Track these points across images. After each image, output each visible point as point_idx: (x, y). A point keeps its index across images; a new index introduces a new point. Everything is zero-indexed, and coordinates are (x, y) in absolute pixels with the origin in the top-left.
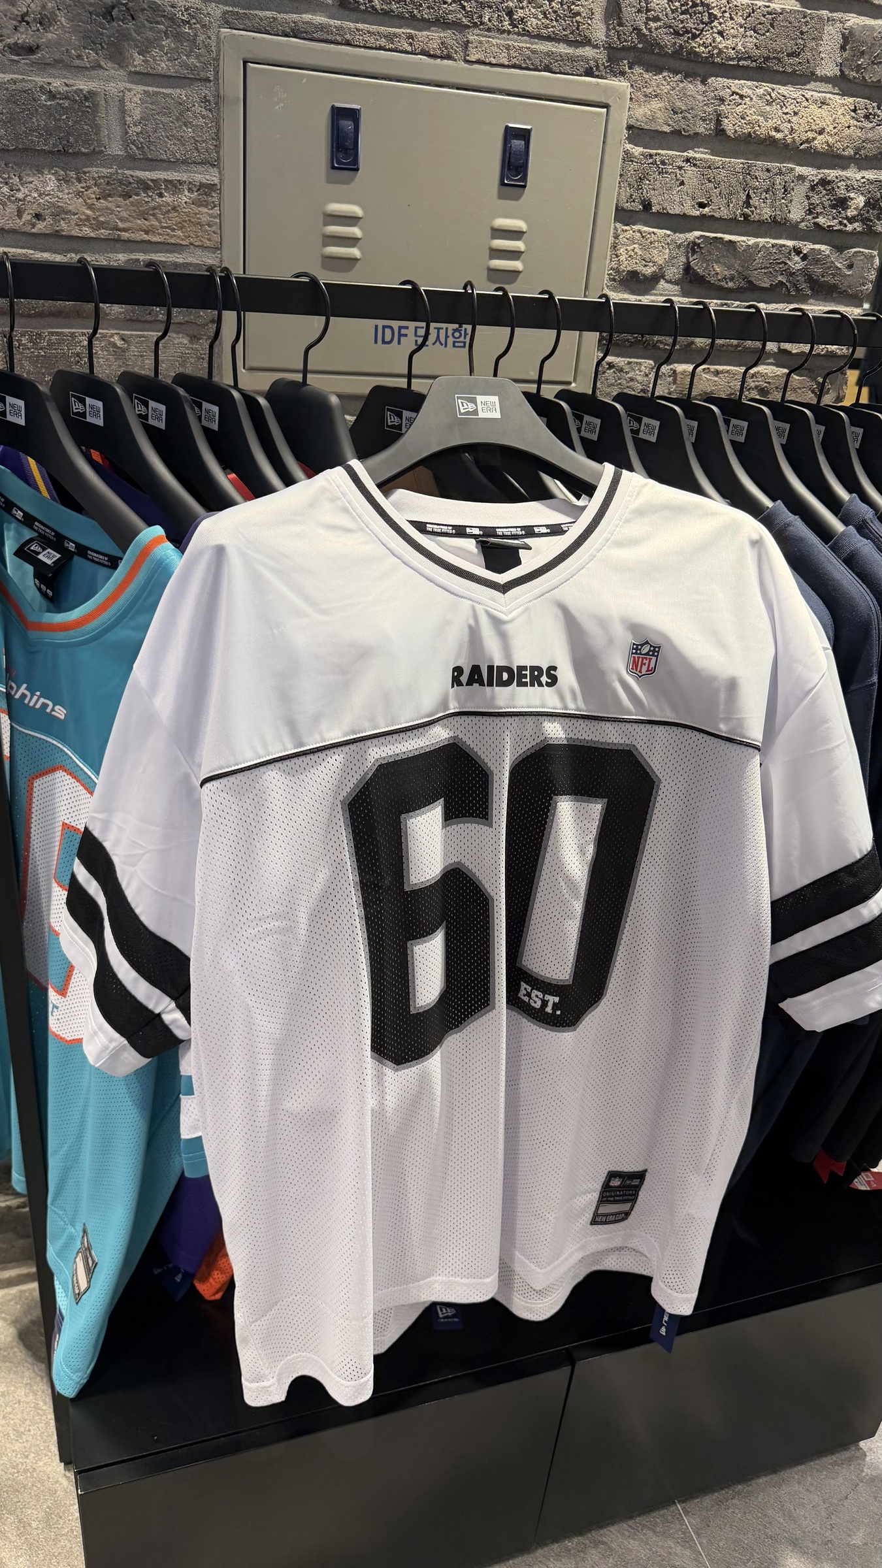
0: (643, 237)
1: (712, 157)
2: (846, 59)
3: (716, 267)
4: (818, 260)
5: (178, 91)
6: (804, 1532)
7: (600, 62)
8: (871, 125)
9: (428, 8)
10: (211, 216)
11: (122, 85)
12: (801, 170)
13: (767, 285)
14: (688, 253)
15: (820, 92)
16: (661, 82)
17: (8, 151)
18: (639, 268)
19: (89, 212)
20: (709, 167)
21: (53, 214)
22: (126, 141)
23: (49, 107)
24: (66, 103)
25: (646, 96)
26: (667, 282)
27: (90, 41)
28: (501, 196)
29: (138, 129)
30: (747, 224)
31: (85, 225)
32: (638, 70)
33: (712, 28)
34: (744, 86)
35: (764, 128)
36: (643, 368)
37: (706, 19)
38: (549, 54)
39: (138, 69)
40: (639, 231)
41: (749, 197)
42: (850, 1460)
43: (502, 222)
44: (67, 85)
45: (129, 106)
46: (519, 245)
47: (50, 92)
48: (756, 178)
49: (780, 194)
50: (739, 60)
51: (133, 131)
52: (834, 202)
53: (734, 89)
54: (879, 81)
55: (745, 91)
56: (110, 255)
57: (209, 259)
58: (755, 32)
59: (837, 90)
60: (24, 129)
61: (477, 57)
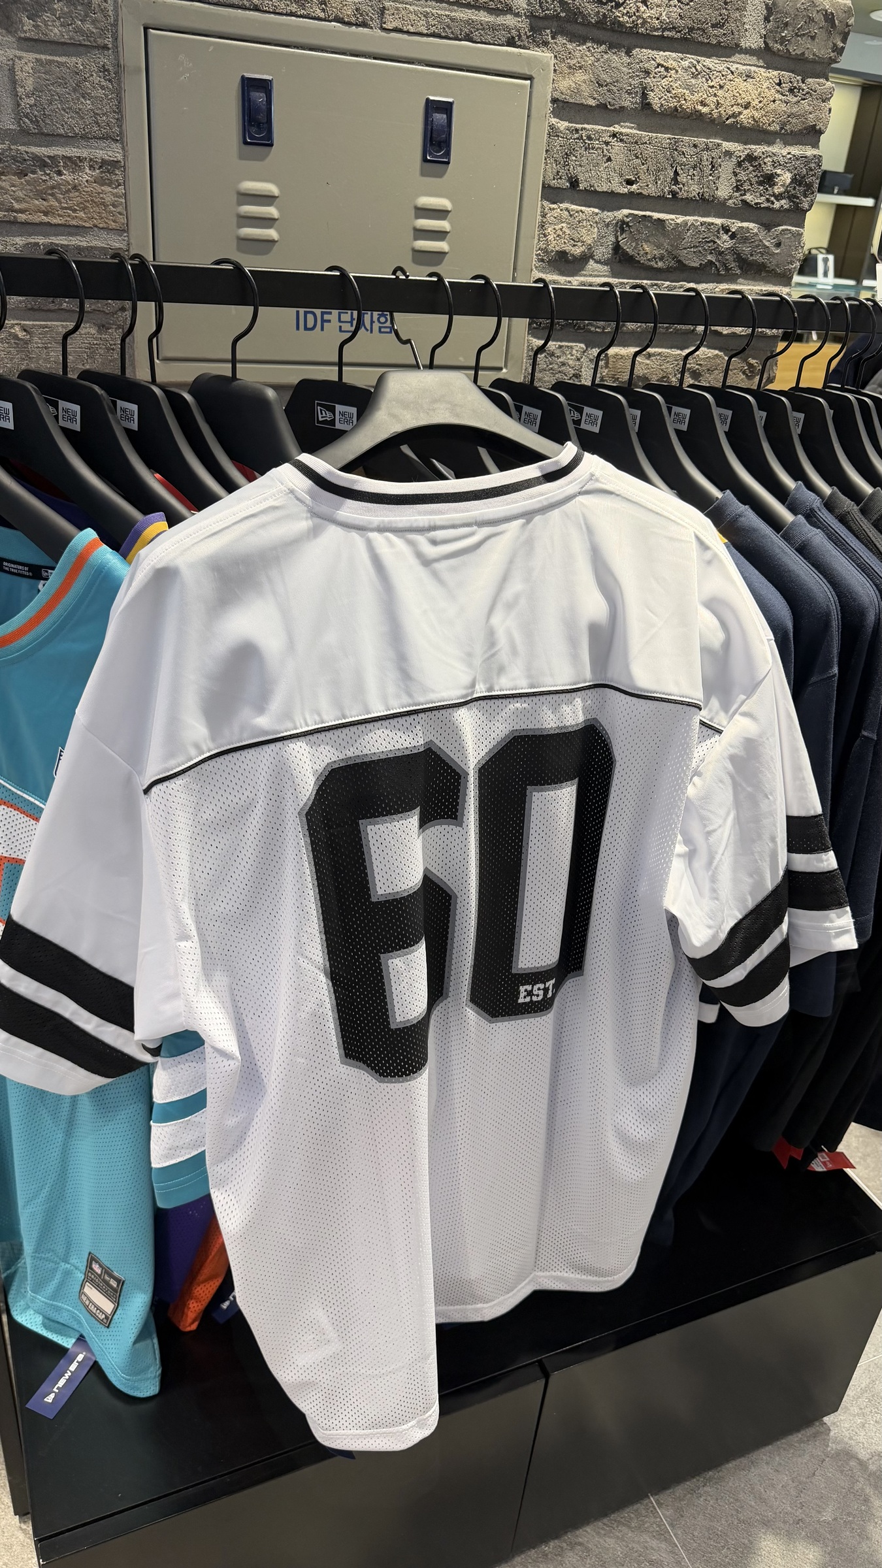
0: (571, 216)
1: (638, 132)
2: (771, 32)
3: (645, 246)
4: (747, 238)
5: (74, 59)
6: (775, 1513)
7: (522, 32)
8: (795, 99)
10: (116, 195)
11: (11, 53)
12: (727, 145)
13: (697, 265)
14: (617, 231)
15: (745, 65)
16: (585, 53)
18: (568, 248)
20: (636, 143)
22: (19, 115)
25: (570, 67)
26: (597, 262)
28: (423, 174)
29: (32, 101)
30: (675, 202)
32: (561, 40)
34: (670, 58)
35: (690, 102)
36: (574, 352)
38: (469, 22)
39: (28, 35)
40: (567, 209)
41: (676, 173)
42: (815, 1436)
43: (425, 201)
45: (20, 75)
46: (444, 225)
48: (684, 154)
49: (707, 171)
50: (664, 30)
51: (27, 102)
52: (761, 179)
53: (659, 60)
54: (803, 54)
55: (671, 63)
56: (7, 238)
57: (116, 243)
58: (679, 1)
59: (761, 63)
61: (395, 24)
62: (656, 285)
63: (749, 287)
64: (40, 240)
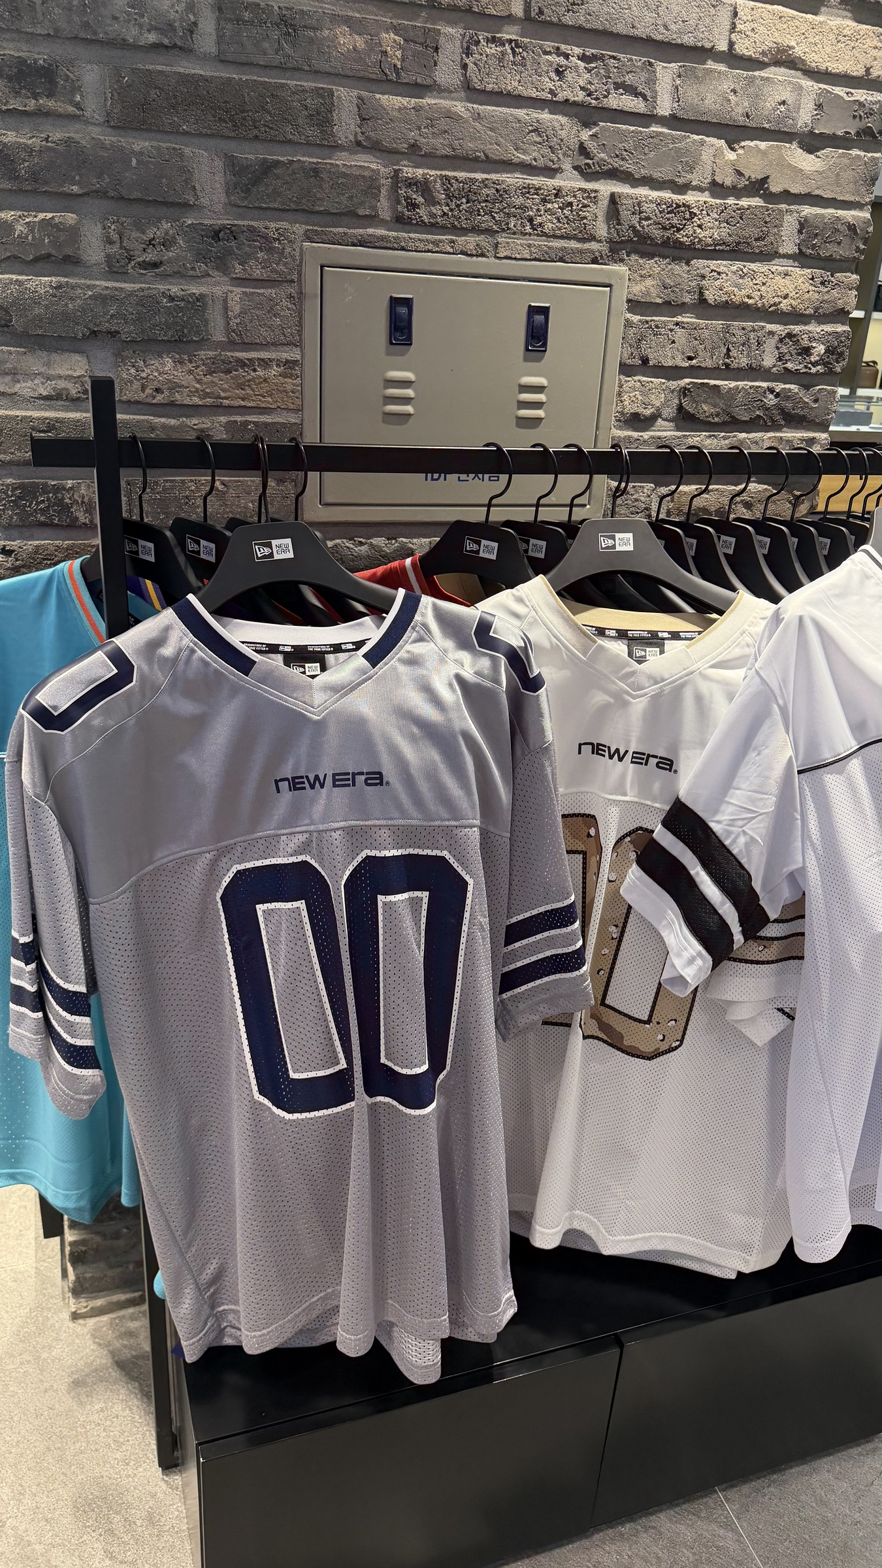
0: (643, 385)
1: (696, 321)
2: (804, 241)
3: (704, 406)
4: (789, 397)
5: (269, 290)
6: (835, 1515)
7: (604, 253)
8: (826, 290)
9: (466, 219)
10: (294, 385)
11: (225, 288)
12: (770, 327)
13: (747, 419)
14: (680, 396)
15: (783, 266)
16: (654, 265)
17: (136, 341)
18: (640, 410)
19: (198, 386)
20: (695, 328)
21: (169, 388)
22: (228, 330)
23: (169, 308)
24: (182, 304)
25: (641, 276)
26: (664, 420)
27: (202, 256)
28: (526, 360)
29: (238, 321)
30: (728, 371)
31: (194, 396)
32: (634, 257)
33: (693, 223)
34: (721, 265)
35: (739, 296)
36: (645, 490)
37: (687, 216)
38: (563, 249)
39: (238, 276)
40: (639, 381)
41: (729, 350)
43: (527, 380)
44: (182, 290)
45: (231, 303)
46: (541, 397)
47: (170, 296)
48: (734, 335)
49: (754, 347)
50: (716, 246)
51: (234, 322)
52: (799, 351)
53: (712, 268)
54: (831, 255)
55: (722, 269)
56: (214, 418)
57: (293, 419)
58: (728, 223)
59: (796, 264)
60: (149, 325)
61: (505, 254)
62: (713, 435)
63: (792, 435)
64: (239, 418)
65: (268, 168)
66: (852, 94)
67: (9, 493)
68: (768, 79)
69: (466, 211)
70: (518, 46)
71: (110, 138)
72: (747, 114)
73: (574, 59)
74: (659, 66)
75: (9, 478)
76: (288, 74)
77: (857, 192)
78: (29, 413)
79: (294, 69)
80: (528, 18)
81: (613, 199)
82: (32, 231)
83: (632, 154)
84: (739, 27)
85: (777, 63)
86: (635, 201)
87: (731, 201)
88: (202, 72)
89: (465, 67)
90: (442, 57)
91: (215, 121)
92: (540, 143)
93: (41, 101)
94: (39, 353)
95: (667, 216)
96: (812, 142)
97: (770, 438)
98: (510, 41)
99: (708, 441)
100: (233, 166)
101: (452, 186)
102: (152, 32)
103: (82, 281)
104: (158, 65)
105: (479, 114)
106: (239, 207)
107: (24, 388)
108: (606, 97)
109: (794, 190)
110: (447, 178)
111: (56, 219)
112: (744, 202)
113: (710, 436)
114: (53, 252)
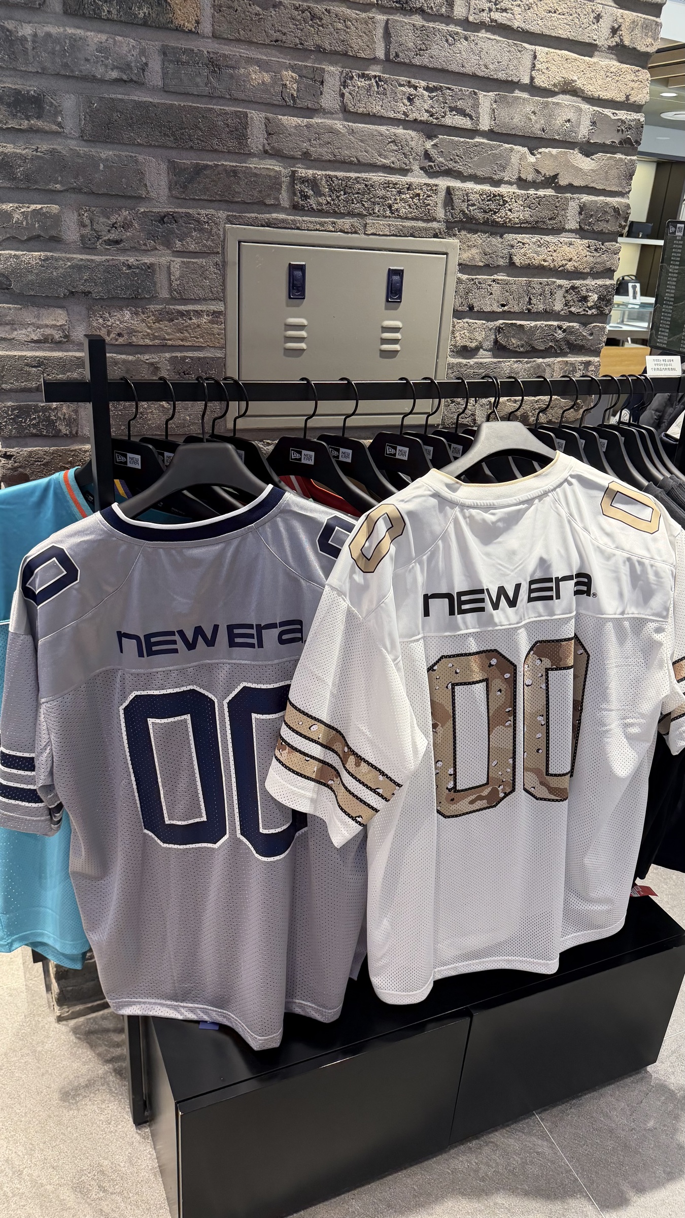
0: (469, 326)
1: (508, 278)
2: (583, 220)
3: (512, 340)
4: (572, 332)
5: (201, 260)
7: (442, 230)
8: (598, 254)
9: (343, 206)
10: (220, 329)
11: (169, 258)
12: (559, 282)
13: (543, 348)
14: (496, 333)
15: (568, 238)
16: (478, 239)
17: (103, 299)
18: (468, 344)
19: (149, 331)
20: (507, 284)
21: (128, 333)
22: (171, 290)
23: (127, 274)
24: (137, 271)
25: (468, 246)
26: (484, 350)
27: (152, 236)
28: (386, 309)
29: (178, 282)
30: (530, 314)
31: (146, 338)
32: (463, 233)
33: (505, 208)
34: (525, 238)
35: (537, 260)
37: (501, 203)
38: (412, 228)
39: (178, 249)
40: (467, 322)
41: (530, 299)
42: (642, 1079)
43: (388, 323)
44: (137, 260)
45: (173, 270)
46: (398, 336)
47: (128, 265)
48: (534, 288)
49: (548, 296)
50: (521, 224)
51: (176, 283)
52: (580, 299)
53: (519, 240)
54: (602, 230)
55: (525, 241)
56: (161, 354)
57: (219, 354)
58: (530, 208)
59: (578, 236)
60: (113, 286)
61: (372, 231)
62: (519, 361)
63: (575, 359)
64: (179, 354)
65: (199, 170)
66: (617, 114)
67: (10, 412)
68: (558, 104)
69: (344, 201)
70: (380, 80)
71: (83, 149)
72: (543, 129)
73: (421, 90)
74: (481, 94)
75: (9, 402)
76: (214, 101)
77: (620, 185)
78: (24, 353)
79: (219, 97)
80: (387, 59)
81: (449, 191)
82: (26, 218)
83: (462, 158)
84: (538, 66)
85: (564, 92)
86: (464, 192)
87: (532, 192)
88: (151, 100)
89: (342, 95)
90: (325, 89)
91: (161, 136)
92: (396, 151)
93: (32, 122)
94: (31, 308)
95: (487, 203)
96: (588, 149)
97: (559, 362)
98: (375, 77)
99: (516, 365)
100: (174, 168)
101: (333, 182)
102: (115, 70)
103: (64, 255)
104: (118, 94)
105: (352, 130)
106: (178, 198)
107: (20, 334)
108: (443, 117)
109: (576, 184)
110: (330, 177)
111: (44, 209)
112: (541, 193)
113: (517, 361)
114: (42, 234)
